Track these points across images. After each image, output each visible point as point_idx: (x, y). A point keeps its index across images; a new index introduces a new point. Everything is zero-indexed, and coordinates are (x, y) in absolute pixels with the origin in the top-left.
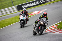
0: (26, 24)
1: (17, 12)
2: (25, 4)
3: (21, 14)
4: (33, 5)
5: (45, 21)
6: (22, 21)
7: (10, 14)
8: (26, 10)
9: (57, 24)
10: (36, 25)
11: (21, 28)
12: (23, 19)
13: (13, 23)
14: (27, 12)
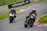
0: (14, 20)
1: (8, 10)
2: (14, 4)
3: (10, 12)
4: (20, 5)
5: (34, 16)
6: (11, 18)
7: (3, 11)
8: (14, 9)
9: (38, 19)
10: (27, 19)
11: (10, 23)
12: (12, 16)
13: (5, 18)
14: (15, 11)
